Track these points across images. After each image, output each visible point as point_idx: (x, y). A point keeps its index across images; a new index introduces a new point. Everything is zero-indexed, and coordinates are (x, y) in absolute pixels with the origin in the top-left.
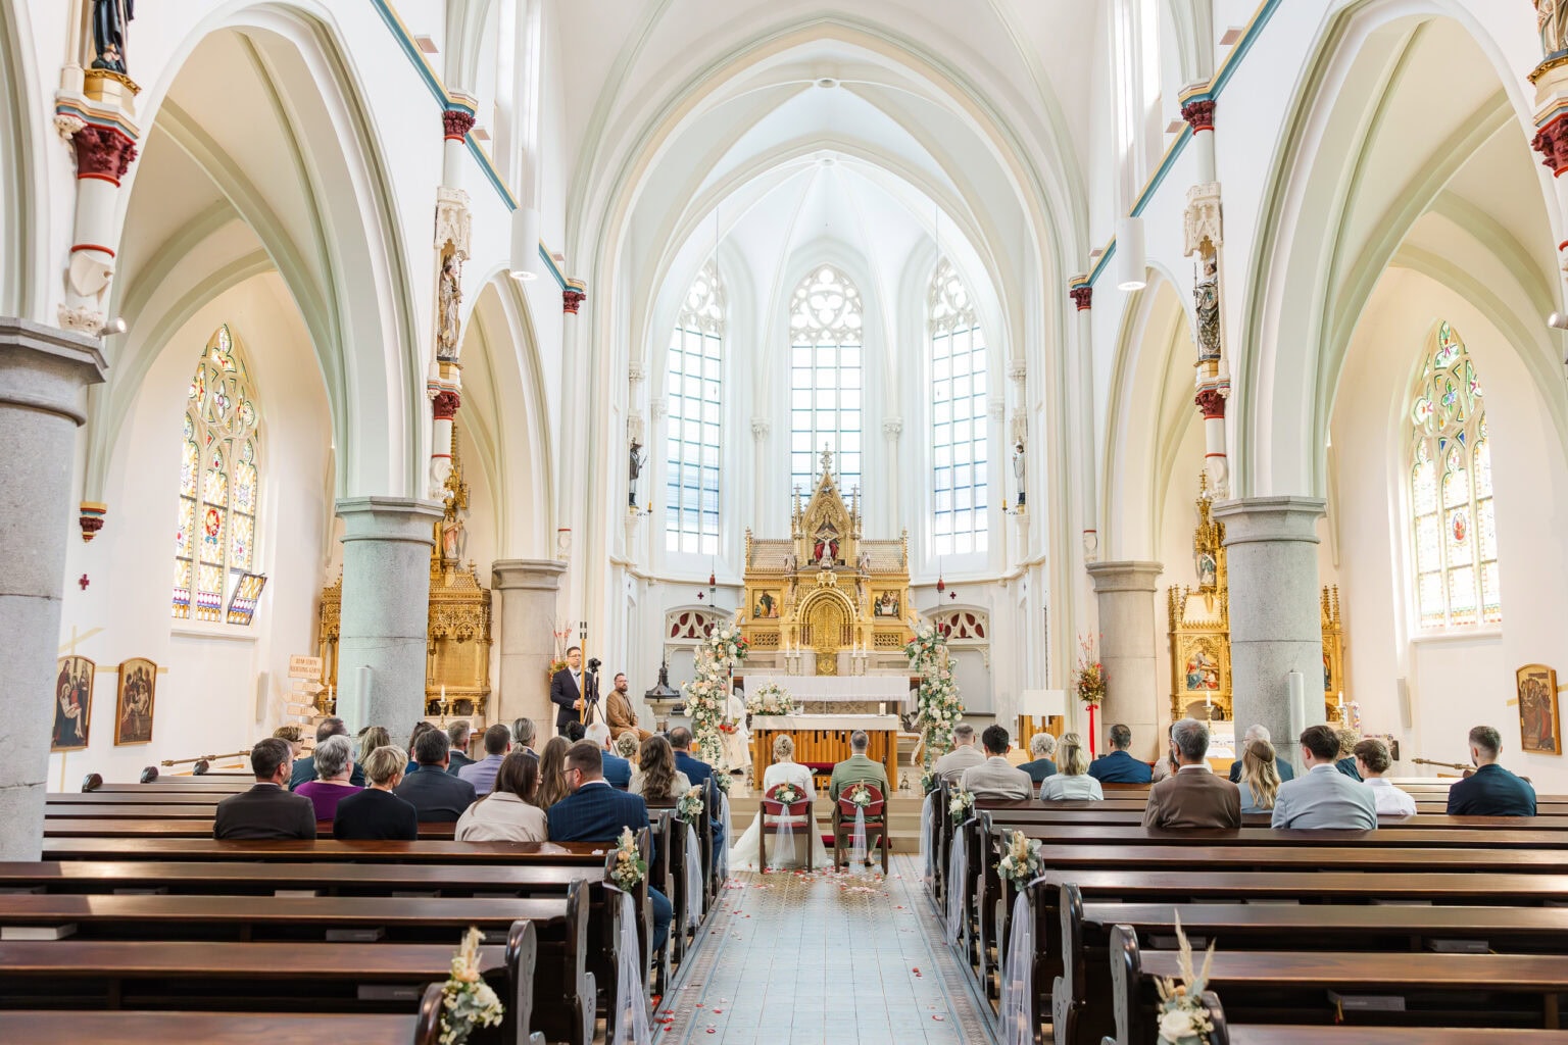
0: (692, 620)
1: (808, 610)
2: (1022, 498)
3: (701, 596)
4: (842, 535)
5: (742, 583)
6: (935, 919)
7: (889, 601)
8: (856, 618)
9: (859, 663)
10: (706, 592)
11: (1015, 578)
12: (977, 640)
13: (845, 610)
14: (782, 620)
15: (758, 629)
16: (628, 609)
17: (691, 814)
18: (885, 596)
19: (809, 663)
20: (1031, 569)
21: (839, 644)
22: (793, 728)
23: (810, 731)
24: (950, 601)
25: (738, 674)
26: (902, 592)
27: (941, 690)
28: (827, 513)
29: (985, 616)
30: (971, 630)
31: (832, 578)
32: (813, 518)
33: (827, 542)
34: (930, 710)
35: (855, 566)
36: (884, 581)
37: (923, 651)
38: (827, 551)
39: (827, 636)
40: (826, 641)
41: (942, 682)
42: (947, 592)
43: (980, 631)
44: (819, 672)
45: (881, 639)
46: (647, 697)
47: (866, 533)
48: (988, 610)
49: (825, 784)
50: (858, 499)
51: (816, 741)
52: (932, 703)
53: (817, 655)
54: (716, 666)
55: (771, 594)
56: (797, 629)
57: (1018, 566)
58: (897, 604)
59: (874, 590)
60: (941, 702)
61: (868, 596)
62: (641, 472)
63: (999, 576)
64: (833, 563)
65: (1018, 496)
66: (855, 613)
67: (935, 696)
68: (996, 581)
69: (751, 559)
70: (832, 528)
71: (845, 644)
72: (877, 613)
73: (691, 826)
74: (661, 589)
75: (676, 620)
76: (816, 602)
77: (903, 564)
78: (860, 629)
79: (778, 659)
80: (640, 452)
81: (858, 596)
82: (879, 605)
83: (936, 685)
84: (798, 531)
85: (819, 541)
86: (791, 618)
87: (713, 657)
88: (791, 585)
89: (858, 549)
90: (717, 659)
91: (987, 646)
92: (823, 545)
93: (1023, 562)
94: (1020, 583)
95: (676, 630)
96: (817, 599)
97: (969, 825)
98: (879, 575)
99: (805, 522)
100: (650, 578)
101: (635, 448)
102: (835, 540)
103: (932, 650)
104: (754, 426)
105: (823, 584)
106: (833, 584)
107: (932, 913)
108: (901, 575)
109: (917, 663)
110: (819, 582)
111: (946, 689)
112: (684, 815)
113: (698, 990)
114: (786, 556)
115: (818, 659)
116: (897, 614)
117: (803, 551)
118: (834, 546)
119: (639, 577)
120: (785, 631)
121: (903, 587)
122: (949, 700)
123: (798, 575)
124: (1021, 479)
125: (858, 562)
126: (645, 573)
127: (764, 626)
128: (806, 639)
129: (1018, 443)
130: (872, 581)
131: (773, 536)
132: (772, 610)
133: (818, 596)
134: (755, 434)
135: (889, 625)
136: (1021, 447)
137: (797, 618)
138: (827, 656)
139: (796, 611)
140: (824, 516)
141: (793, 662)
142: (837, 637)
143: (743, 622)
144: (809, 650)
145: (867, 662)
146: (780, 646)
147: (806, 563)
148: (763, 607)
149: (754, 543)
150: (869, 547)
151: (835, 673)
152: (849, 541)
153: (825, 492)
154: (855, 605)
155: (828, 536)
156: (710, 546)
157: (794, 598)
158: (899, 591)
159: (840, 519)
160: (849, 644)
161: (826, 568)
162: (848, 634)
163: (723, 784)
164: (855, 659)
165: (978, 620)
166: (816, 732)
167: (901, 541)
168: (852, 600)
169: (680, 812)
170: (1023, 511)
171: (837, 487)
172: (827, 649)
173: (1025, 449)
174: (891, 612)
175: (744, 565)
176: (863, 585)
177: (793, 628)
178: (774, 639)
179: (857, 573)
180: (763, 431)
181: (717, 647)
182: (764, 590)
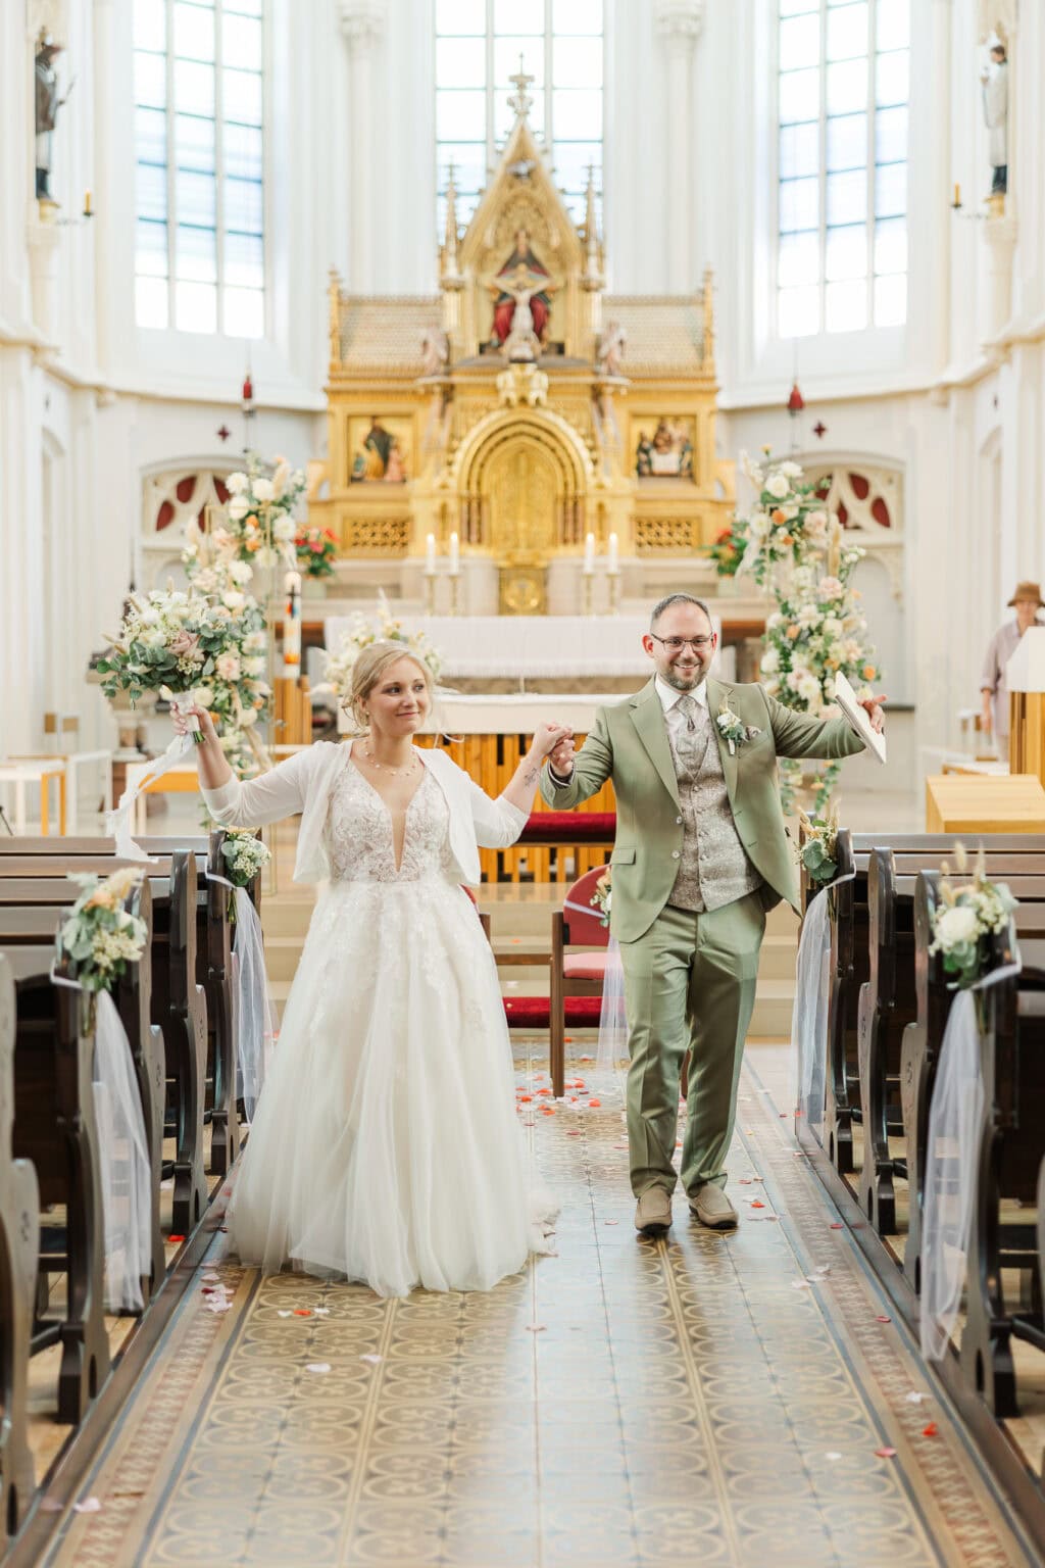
0: (205, 491)
1: (479, 462)
2: (1001, 178)
3: (224, 434)
4: (558, 280)
5: (320, 402)
6: (843, 1236)
7: (669, 442)
8: (592, 481)
9: (600, 587)
10: (235, 424)
11: (971, 384)
12: (875, 533)
13: (566, 464)
14: (417, 486)
15: (359, 510)
16: (46, 462)
17: (104, 961)
18: (661, 429)
19: (481, 587)
20: (1017, 354)
21: (553, 543)
22: (444, 731)
23: (484, 737)
24: (812, 443)
25: (312, 617)
26: (702, 419)
27: (819, 630)
28: (523, 227)
29: (895, 478)
30: (860, 510)
31: (534, 384)
32: (489, 240)
33: (523, 298)
34: (791, 678)
35: (589, 356)
36: (659, 392)
37: (775, 529)
38: (523, 319)
39: (522, 525)
40: (522, 536)
41: (824, 608)
42: (807, 420)
43: (880, 512)
44: (504, 609)
45: (650, 530)
46: (93, 666)
47: (615, 278)
48: (902, 463)
49: (524, 868)
50: (598, 203)
51: (500, 761)
52: (798, 659)
53: (501, 569)
54: (241, 571)
55: (391, 426)
56: (453, 506)
57: (987, 347)
58: (688, 447)
59: (636, 416)
60: (821, 658)
61: (621, 429)
62: (62, 116)
63: (929, 380)
64: (539, 348)
65: (990, 174)
66: (589, 467)
67: (805, 643)
68: (923, 393)
69: (342, 342)
70: (534, 263)
71: (565, 541)
72: (643, 470)
73: (105, 1001)
74: (127, 415)
75: (168, 492)
76: (498, 444)
77: (703, 351)
78: (601, 507)
79: (406, 580)
80: (59, 63)
81: (597, 430)
82: (646, 452)
83: (807, 616)
84: (452, 272)
85: (504, 295)
86: (437, 482)
87: (234, 548)
88: (436, 402)
89: (596, 318)
90: (245, 554)
91: (899, 547)
92: (513, 305)
93: (999, 337)
94: (984, 395)
95: (166, 515)
96: (498, 438)
97: (995, 988)
98: (646, 381)
99: (470, 250)
100: (99, 389)
101: (45, 55)
102: (542, 293)
103: (797, 526)
104: (345, 19)
105: (514, 398)
106: (538, 401)
107: (831, 1218)
108: (700, 382)
109: (759, 562)
110: (503, 396)
111: (832, 625)
112: (81, 965)
113: (132, 1512)
114: (423, 333)
115: (503, 577)
116: (689, 474)
117: (467, 322)
118: (540, 307)
119: (74, 386)
120: (422, 511)
121: (702, 408)
122: (839, 652)
123: (456, 379)
124: (1000, 131)
125: (598, 347)
126: (89, 375)
127: (374, 501)
128: (473, 530)
129: (995, 42)
130: (631, 392)
131: (394, 288)
132: (393, 466)
133: (502, 429)
134: (348, 40)
135: (671, 498)
136: (1000, 50)
137: (453, 482)
138: (523, 570)
139: (450, 464)
140: (516, 236)
141: (442, 585)
142: (546, 526)
143: (325, 495)
144: (481, 557)
145: (618, 584)
146: (412, 549)
147: (474, 349)
148: (371, 458)
149: (349, 304)
150: (625, 311)
151: (543, 609)
152: (575, 293)
153: (518, 176)
154: (592, 449)
155: (523, 286)
156: (246, 318)
157: (443, 436)
158: (694, 417)
159: (555, 241)
160: (575, 541)
161: (522, 361)
162: (572, 518)
163: (239, 865)
164: (589, 577)
165: (877, 488)
166: (500, 738)
167: (700, 299)
168: (584, 437)
169: (67, 955)
170: (1002, 210)
171: (546, 163)
172: (522, 555)
173: (1010, 55)
174: (674, 468)
175: (325, 359)
176: (608, 402)
177: (444, 508)
178: (399, 532)
179: (596, 374)
180: (369, 33)
181: (242, 523)
182: (374, 417)
